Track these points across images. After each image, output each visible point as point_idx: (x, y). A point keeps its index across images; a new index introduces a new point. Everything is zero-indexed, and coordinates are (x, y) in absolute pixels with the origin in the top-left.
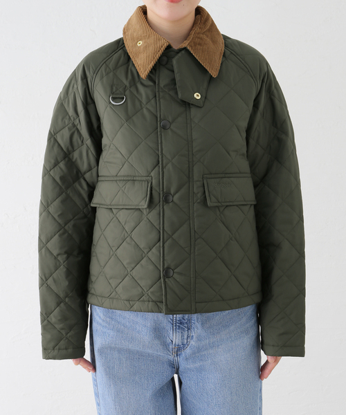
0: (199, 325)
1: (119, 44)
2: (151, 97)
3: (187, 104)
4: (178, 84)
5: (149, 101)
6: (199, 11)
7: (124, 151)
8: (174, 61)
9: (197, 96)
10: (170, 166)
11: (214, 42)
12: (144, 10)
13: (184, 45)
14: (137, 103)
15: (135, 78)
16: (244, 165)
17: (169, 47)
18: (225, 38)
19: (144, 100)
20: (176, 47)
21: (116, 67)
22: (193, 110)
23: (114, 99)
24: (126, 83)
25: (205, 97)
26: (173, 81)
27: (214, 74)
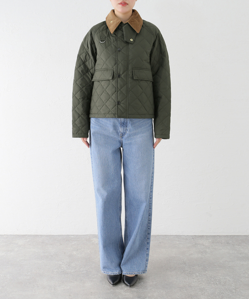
0: (130, 125)
1: (104, 23)
2: (115, 40)
3: (128, 43)
4: (124, 35)
5: (114, 41)
6: (134, 11)
7: (104, 59)
8: (123, 28)
9: (131, 40)
10: (120, 64)
11: (139, 21)
12: (113, 11)
13: (127, 22)
14: (110, 42)
15: (109, 34)
16: (149, 66)
17: (121, 23)
18: (144, 21)
19: (112, 41)
20: (124, 23)
21: (103, 30)
22: (130, 45)
23: (101, 41)
24: (106, 35)
25: (134, 41)
26: (123, 35)
27: (138, 32)
